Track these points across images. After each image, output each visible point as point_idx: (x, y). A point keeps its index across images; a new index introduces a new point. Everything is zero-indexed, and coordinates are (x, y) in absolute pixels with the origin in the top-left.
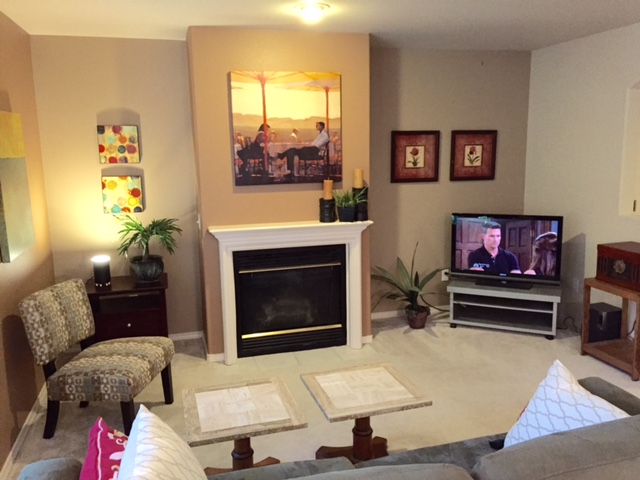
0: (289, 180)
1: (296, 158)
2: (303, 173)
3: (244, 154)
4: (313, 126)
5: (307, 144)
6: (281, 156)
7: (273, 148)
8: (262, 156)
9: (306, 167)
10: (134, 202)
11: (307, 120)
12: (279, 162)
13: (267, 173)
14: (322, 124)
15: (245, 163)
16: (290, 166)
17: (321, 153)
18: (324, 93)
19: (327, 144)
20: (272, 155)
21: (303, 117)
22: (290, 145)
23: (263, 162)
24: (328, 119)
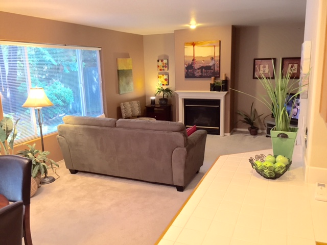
0: (201, 77)
1: (204, 70)
2: (206, 74)
3: (187, 68)
4: (209, 59)
5: (207, 65)
6: (198, 69)
7: (197, 66)
8: (193, 69)
9: (207, 73)
10: (165, 83)
11: (207, 57)
12: (198, 71)
13: (194, 74)
14: (213, 58)
15: (188, 71)
16: (202, 72)
17: (212, 68)
18: (213, 48)
19: (214, 65)
20: (196, 68)
21: (206, 56)
22: (202, 65)
23: (193, 71)
24: (215, 56)
